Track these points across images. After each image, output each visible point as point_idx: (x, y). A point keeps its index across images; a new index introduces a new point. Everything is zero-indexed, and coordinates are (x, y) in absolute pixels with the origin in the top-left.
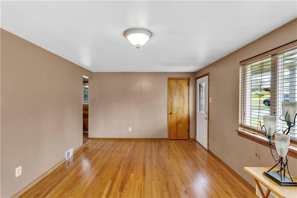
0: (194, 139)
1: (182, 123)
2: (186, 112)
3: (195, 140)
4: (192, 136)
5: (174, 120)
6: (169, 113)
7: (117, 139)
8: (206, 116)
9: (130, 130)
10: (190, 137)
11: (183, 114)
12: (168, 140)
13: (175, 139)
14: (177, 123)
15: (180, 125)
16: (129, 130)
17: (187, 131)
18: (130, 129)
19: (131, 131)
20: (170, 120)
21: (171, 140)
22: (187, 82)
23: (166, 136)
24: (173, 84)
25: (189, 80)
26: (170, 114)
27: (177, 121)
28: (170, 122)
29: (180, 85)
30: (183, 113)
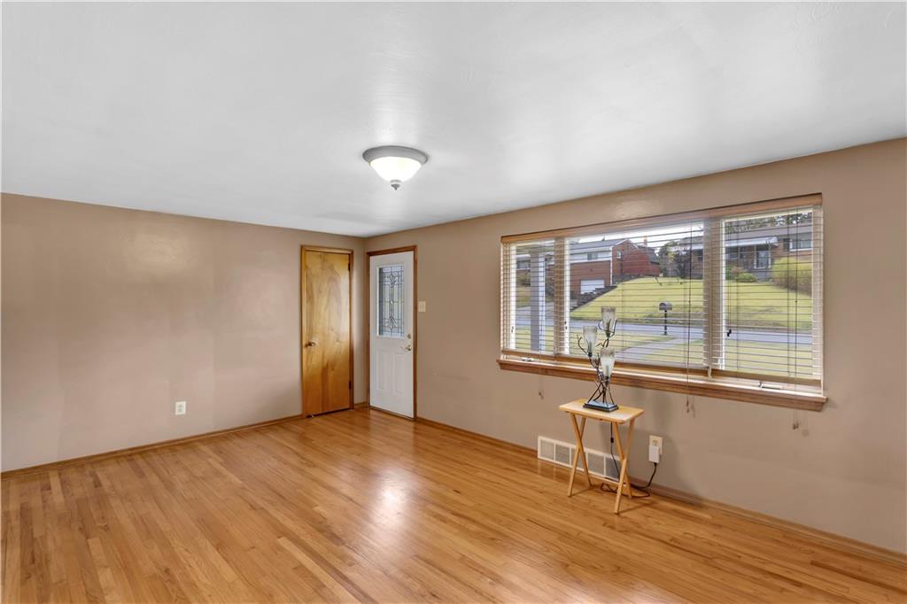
0: (364, 403)
1: (336, 368)
2: (345, 339)
3: (366, 406)
4: (358, 399)
5: (316, 359)
6: (304, 343)
7: (129, 452)
8: (410, 342)
9: (180, 410)
10: (356, 402)
11: (338, 343)
12: (302, 419)
13: (320, 412)
14: (325, 370)
15: (331, 374)
16: (177, 409)
17: (348, 389)
18: (181, 408)
19: (184, 412)
20: (307, 362)
21: (309, 417)
22: (348, 262)
23: (297, 411)
24: (314, 262)
25: (351, 256)
26: (306, 346)
27: (325, 364)
28: (308, 368)
29: (331, 267)
30: (337, 341)
